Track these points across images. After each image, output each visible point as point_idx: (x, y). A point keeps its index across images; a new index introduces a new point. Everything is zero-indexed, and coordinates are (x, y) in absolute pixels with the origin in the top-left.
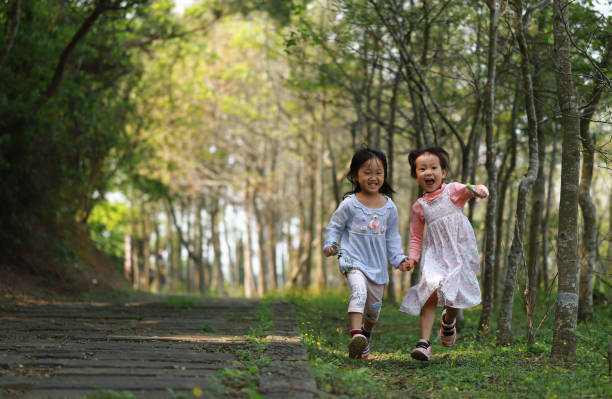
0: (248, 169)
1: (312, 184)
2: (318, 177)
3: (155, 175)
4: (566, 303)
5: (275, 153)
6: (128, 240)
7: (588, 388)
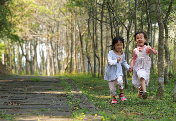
0: (48, 31)
1: (72, 36)
2: (74, 34)
3: (15, 34)
4: (160, 81)
5: (58, 26)
6: (3, 55)
7: (167, 105)
